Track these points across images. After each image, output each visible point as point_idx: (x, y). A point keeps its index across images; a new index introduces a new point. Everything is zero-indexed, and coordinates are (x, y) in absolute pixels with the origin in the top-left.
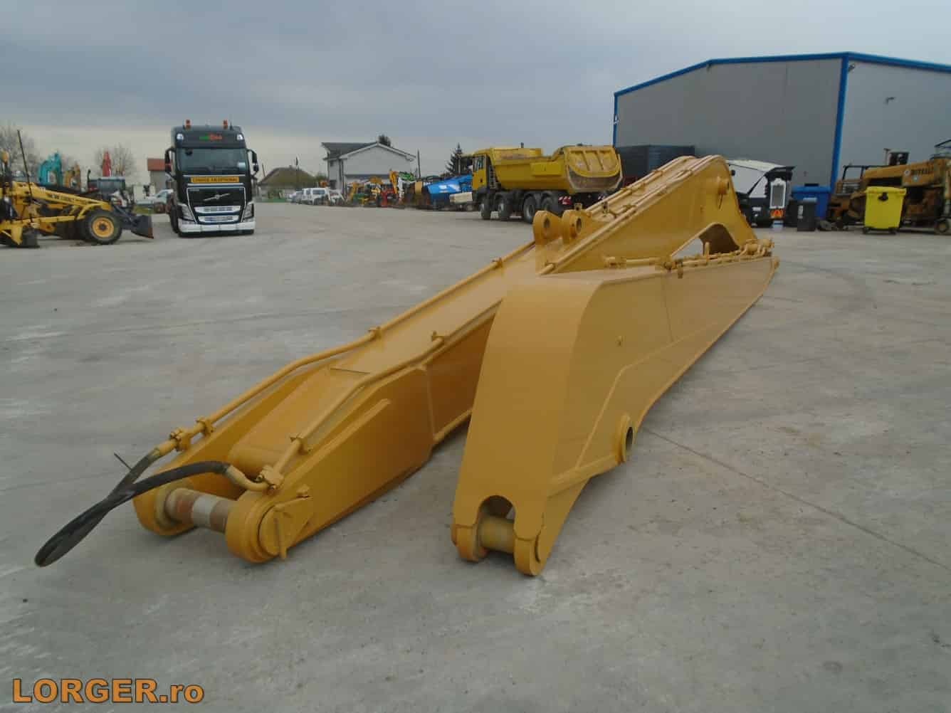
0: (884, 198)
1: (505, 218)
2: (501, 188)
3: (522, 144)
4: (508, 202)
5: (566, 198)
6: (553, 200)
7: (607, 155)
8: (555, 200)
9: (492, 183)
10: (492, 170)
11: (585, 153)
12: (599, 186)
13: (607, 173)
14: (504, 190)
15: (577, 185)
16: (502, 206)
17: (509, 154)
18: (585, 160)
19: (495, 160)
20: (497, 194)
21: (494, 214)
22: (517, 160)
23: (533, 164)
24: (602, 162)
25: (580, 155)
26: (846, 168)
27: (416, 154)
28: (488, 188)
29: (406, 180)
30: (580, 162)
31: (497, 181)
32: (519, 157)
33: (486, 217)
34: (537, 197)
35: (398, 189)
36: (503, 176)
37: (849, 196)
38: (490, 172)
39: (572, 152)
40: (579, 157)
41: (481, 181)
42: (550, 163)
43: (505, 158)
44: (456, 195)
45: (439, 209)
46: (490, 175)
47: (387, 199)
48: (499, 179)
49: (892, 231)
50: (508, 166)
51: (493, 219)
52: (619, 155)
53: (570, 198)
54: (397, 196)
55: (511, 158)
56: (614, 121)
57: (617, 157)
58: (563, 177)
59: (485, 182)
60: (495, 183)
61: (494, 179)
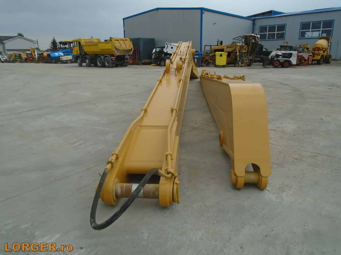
0: (221, 55)
1: (89, 66)
2: (86, 54)
3: (92, 37)
4: (90, 59)
5: (114, 57)
6: (109, 58)
7: (127, 41)
8: (110, 58)
9: (82, 52)
10: (81, 47)
11: (119, 40)
12: (125, 53)
13: (128, 48)
14: (87, 55)
15: (118, 52)
16: (87, 61)
17: (87, 41)
18: (120, 43)
19: (83, 43)
20: (84, 56)
21: (84, 64)
22: (91, 43)
23: (99, 45)
24: (126, 44)
25: (118, 41)
26: (205, 46)
27: (36, 41)
28: (80, 54)
29: (38, 51)
30: (118, 44)
31: (84, 51)
32: (91, 42)
33: (81, 65)
34: (102, 57)
35: (35, 55)
36: (86, 49)
37: (209, 55)
38: (81, 48)
39: (115, 40)
40: (117, 42)
41: (77, 51)
42: (107, 44)
43: (86, 42)
44: (63, 57)
45: (56, 63)
46: (81, 49)
47: (30, 59)
48: (85, 51)
49: (224, 66)
50: (89, 45)
51: (84, 66)
52: (131, 41)
53: (115, 57)
54: (35, 58)
55: (88, 42)
56: (124, 29)
57: (131, 42)
58: (112, 50)
59: (79, 52)
60: (83, 52)
61: (83, 50)
